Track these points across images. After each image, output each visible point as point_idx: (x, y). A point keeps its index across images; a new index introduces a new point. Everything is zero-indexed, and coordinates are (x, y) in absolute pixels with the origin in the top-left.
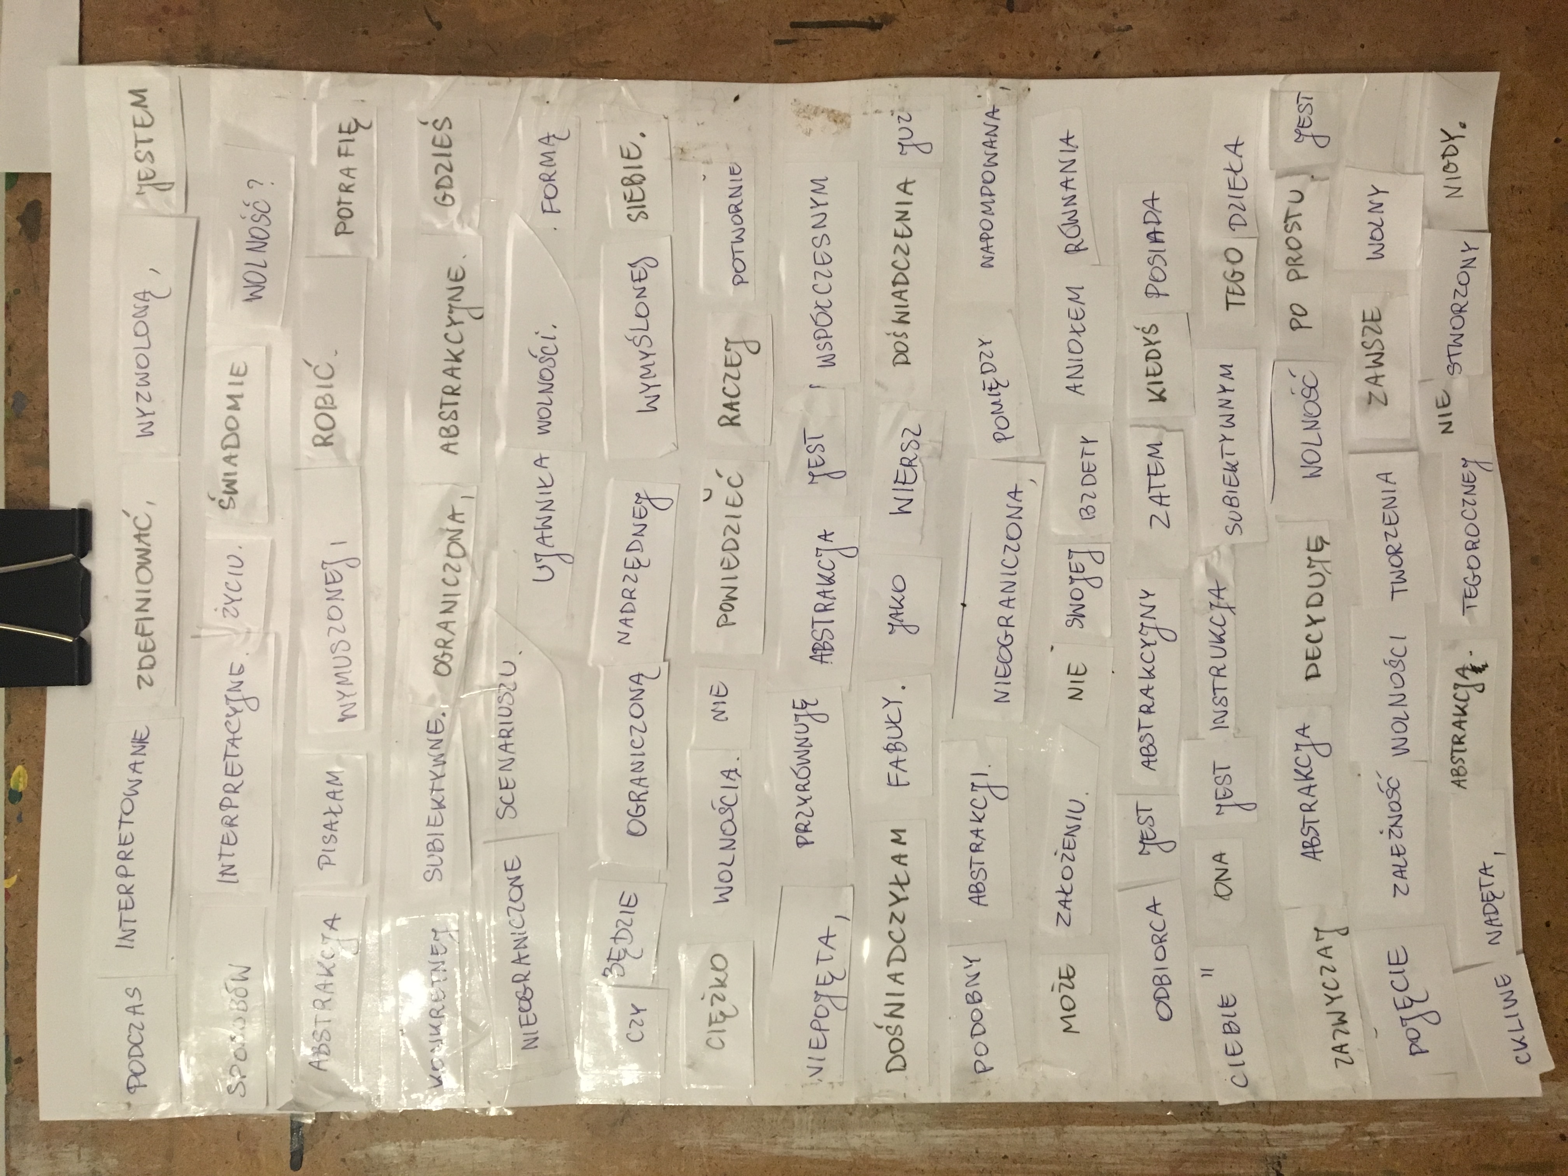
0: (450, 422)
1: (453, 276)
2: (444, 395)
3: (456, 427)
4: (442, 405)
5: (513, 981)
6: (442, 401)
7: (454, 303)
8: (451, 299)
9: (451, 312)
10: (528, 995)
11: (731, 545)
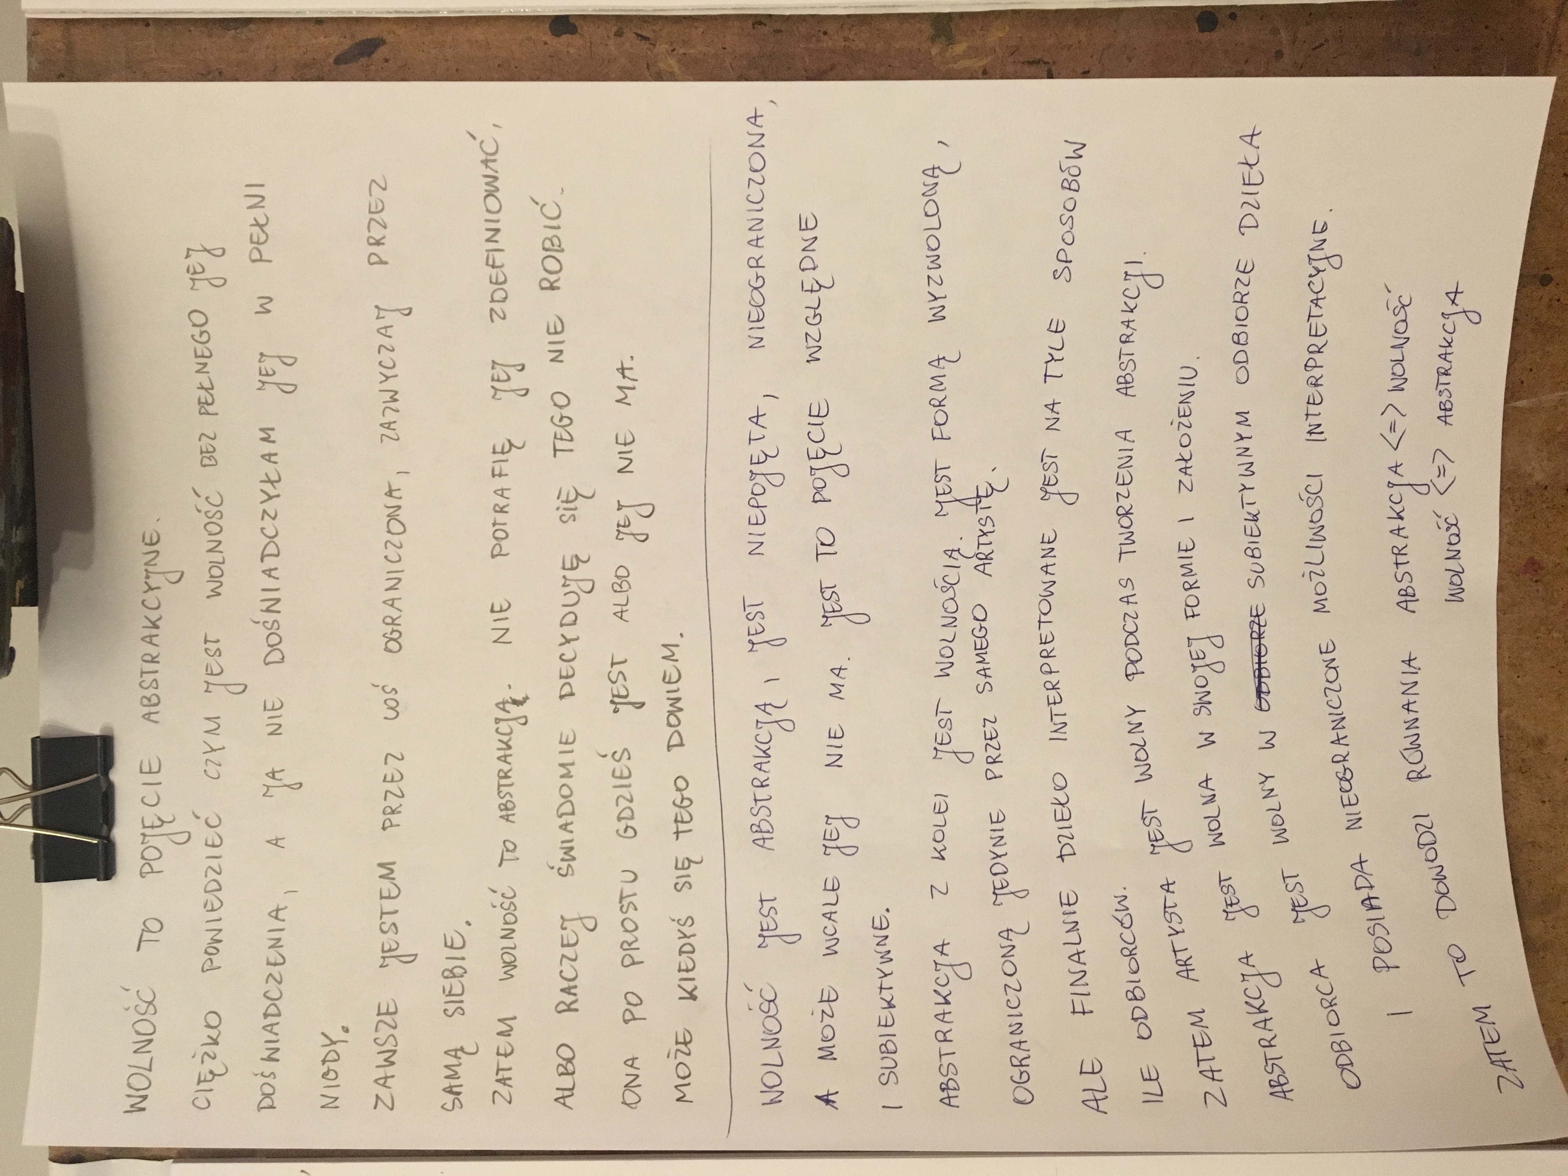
0: (152, 691)
1: (148, 541)
2: (144, 663)
3: (157, 696)
4: (142, 673)
5: (1333, 762)
6: (141, 669)
7: (150, 569)
8: (146, 564)
9: (147, 577)
10: (1348, 776)
11: (214, 886)
